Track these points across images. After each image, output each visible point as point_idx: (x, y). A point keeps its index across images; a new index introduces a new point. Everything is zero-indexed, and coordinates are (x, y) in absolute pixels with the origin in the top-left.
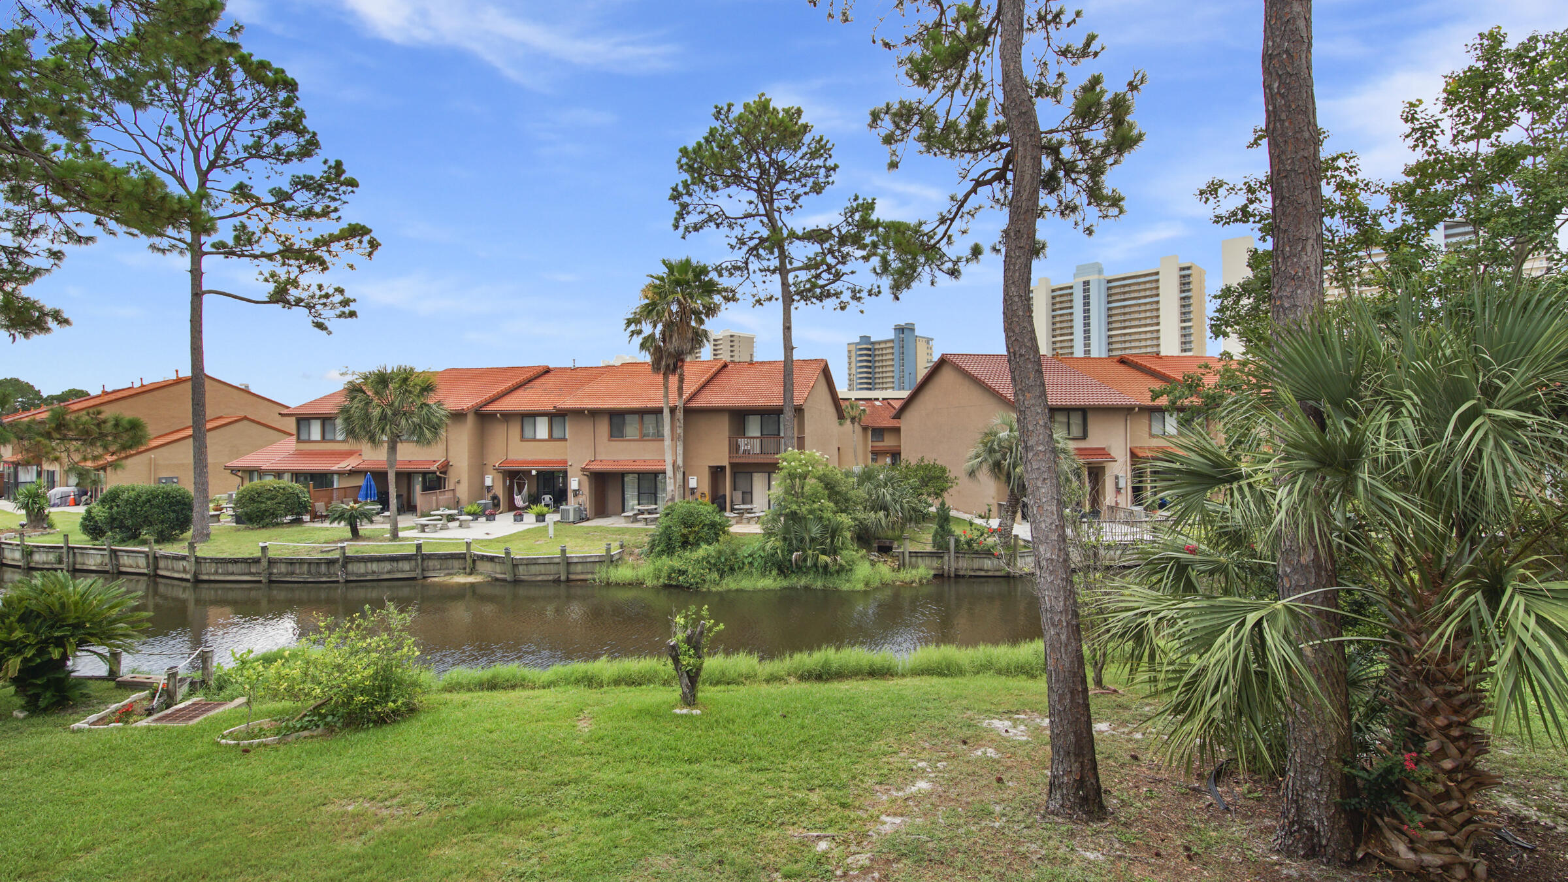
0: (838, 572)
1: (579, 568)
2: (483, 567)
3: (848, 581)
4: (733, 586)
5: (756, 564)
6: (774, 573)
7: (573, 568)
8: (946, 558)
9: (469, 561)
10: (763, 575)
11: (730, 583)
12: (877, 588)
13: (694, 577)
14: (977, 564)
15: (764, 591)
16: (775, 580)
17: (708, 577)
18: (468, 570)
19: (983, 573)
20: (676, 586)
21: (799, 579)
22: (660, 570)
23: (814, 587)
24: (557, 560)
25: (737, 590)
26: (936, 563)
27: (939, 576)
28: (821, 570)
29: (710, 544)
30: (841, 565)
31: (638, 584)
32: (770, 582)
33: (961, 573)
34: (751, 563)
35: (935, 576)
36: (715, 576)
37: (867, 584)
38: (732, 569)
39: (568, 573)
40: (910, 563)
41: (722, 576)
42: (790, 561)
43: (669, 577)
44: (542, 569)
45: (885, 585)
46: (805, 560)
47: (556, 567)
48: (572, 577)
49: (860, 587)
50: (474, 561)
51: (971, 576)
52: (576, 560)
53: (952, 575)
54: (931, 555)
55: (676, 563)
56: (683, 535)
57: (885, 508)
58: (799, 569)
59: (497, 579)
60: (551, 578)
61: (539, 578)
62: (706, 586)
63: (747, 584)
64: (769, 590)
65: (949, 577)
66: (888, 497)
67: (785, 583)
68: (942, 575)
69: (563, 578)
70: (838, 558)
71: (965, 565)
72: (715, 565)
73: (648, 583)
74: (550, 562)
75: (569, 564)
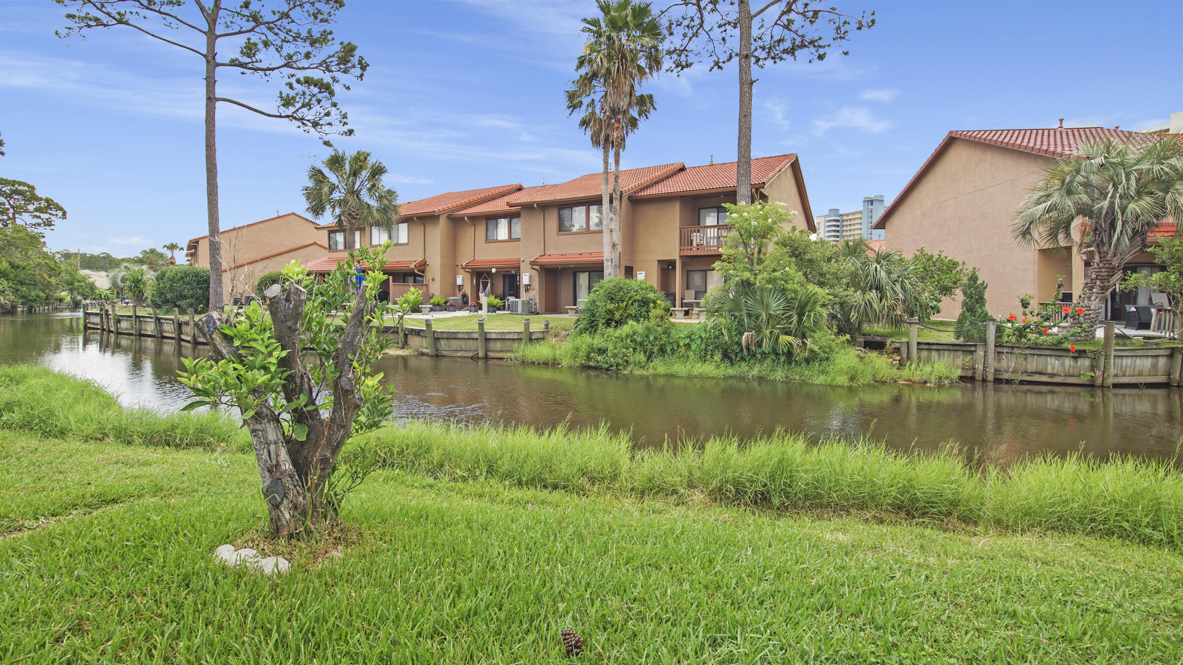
0: (807, 361)
1: (498, 345)
2: (414, 341)
3: (823, 372)
4: (661, 369)
5: (694, 347)
6: (718, 357)
7: (492, 345)
8: (980, 352)
9: (401, 335)
10: (703, 359)
11: (659, 366)
12: (868, 385)
13: (615, 356)
14: (1033, 364)
15: (701, 377)
16: (718, 367)
17: (631, 359)
18: (400, 345)
19: (1044, 379)
20: (596, 368)
21: (751, 368)
22: (578, 349)
23: (772, 378)
24: (476, 336)
25: (666, 376)
26: (961, 359)
27: (968, 379)
28: (783, 359)
29: (638, 321)
30: (812, 351)
31: (552, 364)
32: (710, 369)
33: (1006, 376)
34: (688, 346)
35: (961, 378)
36: (641, 357)
37: (852, 379)
38: (662, 351)
39: (487, 351)
40: (919, 358)
41: (649, 358)
42: (739, 344)
43: (589, 358)
44: (462, 343)
45: (879, 383)
46: (759, 344)
47: (475, 342)
48: (491, 354)
49: (842, 380)
50: (406, 336)
51: (1022, 382)
52: (494, 336)
53: (990, 377)
54: (953, 348)
55: (598, 341)
56: (610, 312)
57: (879, 288)
58: (750, 354)
59: (423, 354)
60: (471, 354)
61: (459, 354)
62: (629, 369)
63: (680, 368)
64: (709, 378)
65: (984, 381)
66: (883, 274)
67: (731, 371)
68: (972, 379)
69: (481, 354)
70: (809, 342)
71: (1009, 364)
72: (641, 344)
73: (565, 363)
74: (468, 337)
75: (487, 340)
